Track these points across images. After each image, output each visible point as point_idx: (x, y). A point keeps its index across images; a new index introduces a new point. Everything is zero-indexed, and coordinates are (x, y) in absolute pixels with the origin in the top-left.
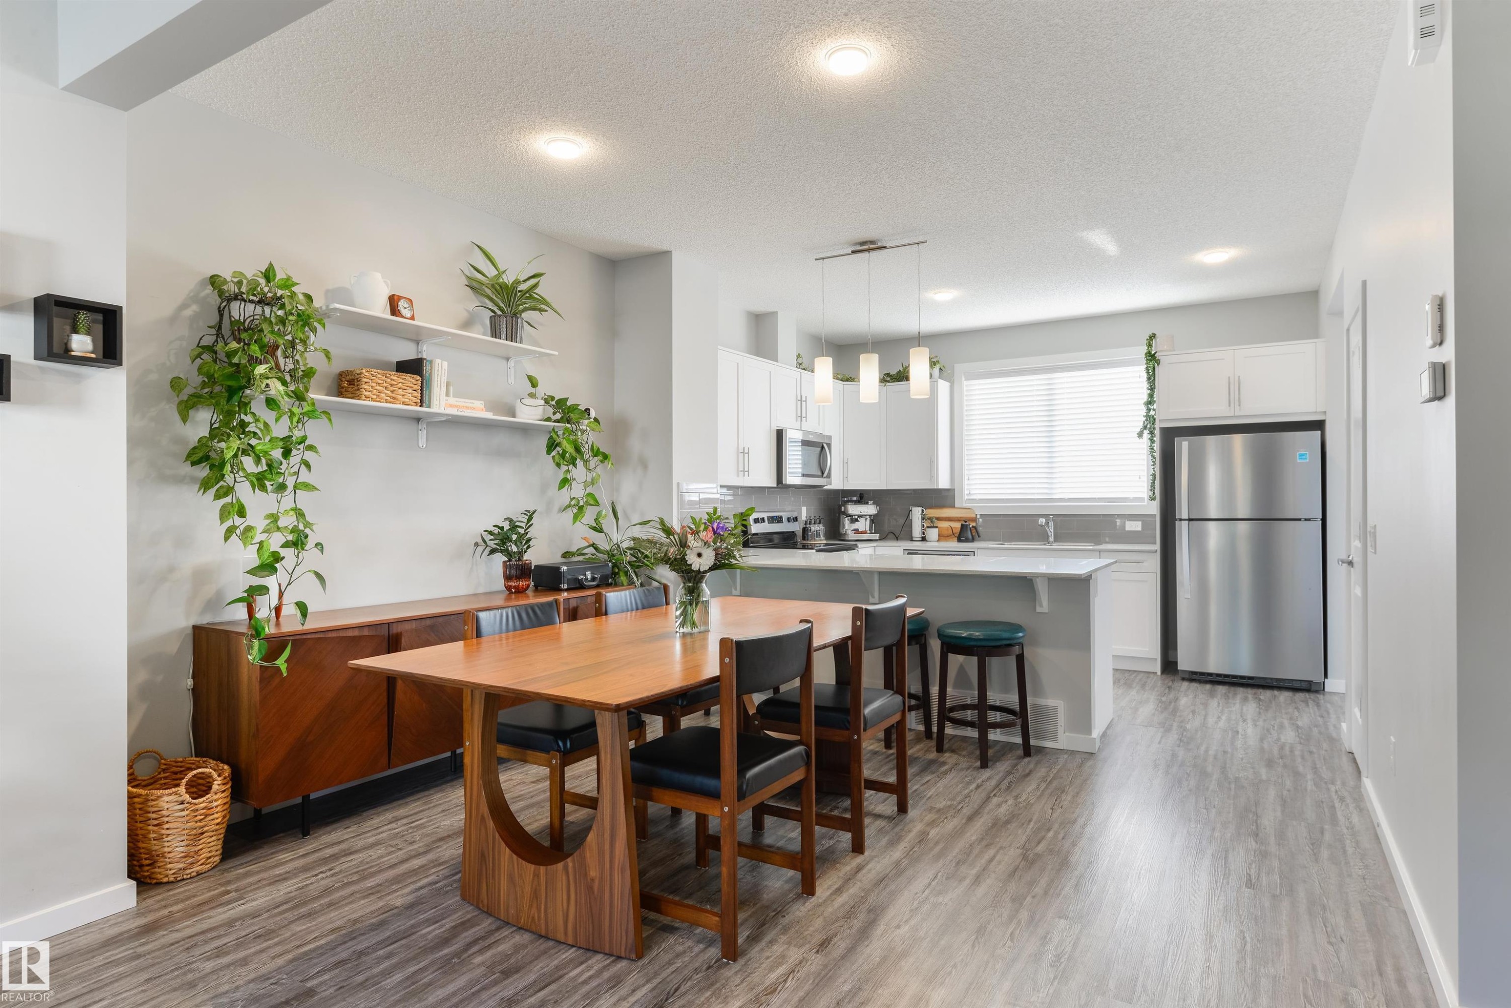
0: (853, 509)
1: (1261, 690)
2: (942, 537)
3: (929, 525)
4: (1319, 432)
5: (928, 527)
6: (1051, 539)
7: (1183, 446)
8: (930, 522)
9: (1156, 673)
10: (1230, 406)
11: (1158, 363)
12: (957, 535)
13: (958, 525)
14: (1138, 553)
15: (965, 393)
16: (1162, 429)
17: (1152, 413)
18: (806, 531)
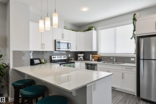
0: (79, 55)
3: (93, 58)
7: (142, 40)
11: (136, 20)
12: (97, 60)
14: (131, 67)
16: (137, 37)
17: (135, 33)
18: (69, 59)
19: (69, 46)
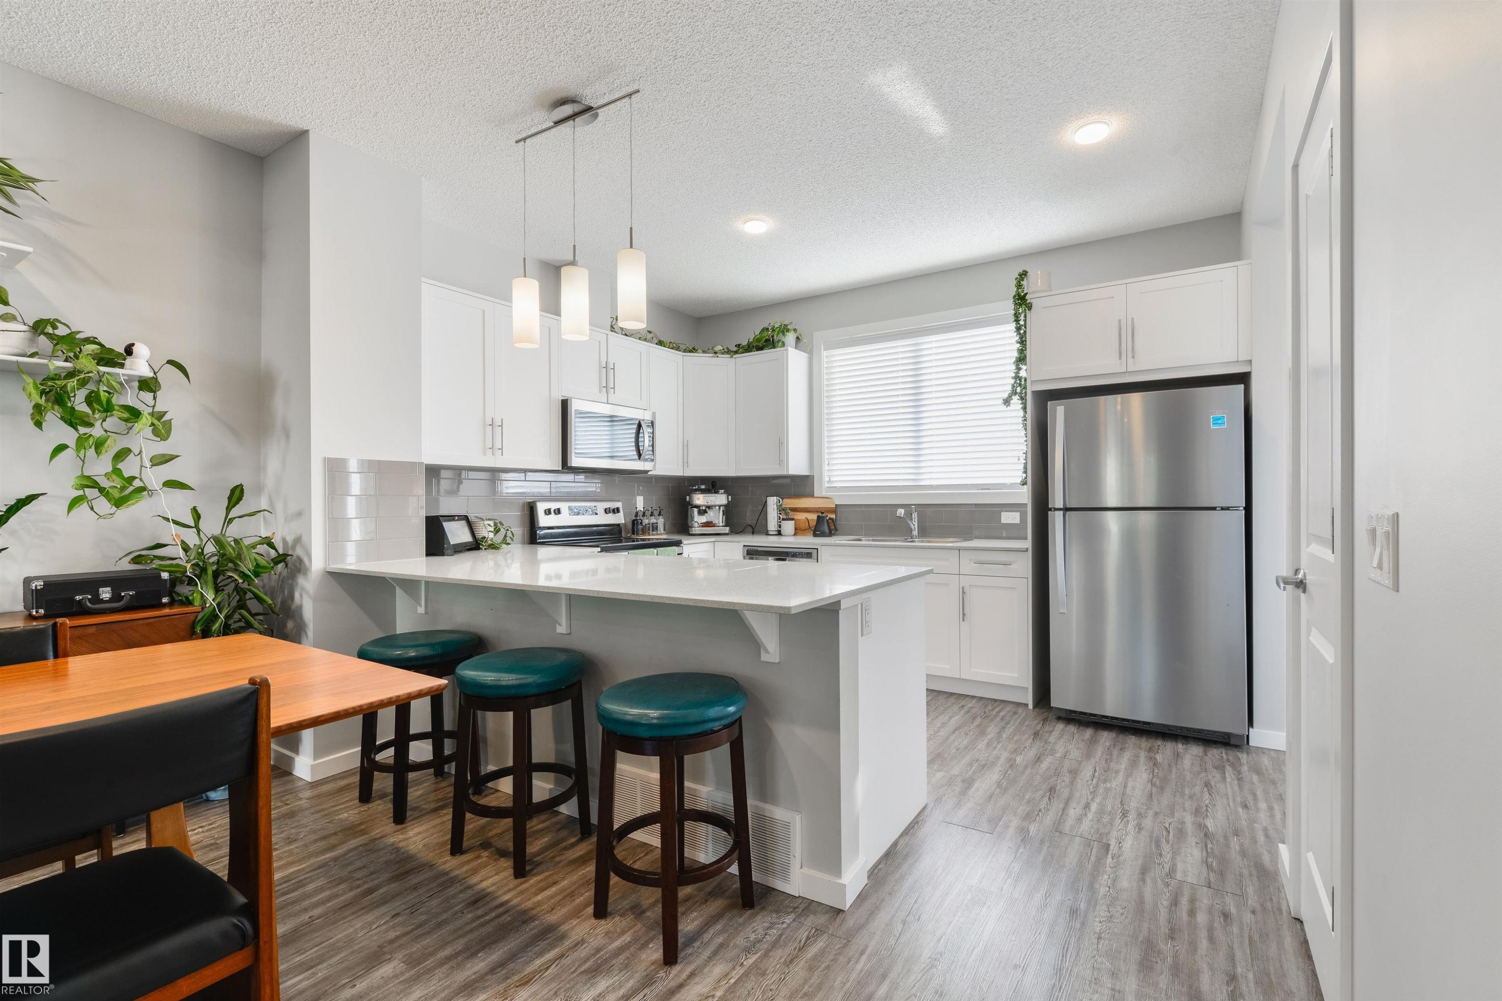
0: (700, 499)
1: (1159, 742)
2: (798, 531)
3: (785, 517)
4: (1242, 386)
5: (783, 519)
6: (915, 533)
7: (1059, 411)
8: (785, 514)
9: (1026, 705)
10: (1120, 359)
11: (1030, 307)
12: (813, 529)
13: (813, 517)
14: (1004, 552)
15: (825, 366)
16: (1035, 393)
17: (1023, 374)
18: (635, 525)
19: (646, 442)
